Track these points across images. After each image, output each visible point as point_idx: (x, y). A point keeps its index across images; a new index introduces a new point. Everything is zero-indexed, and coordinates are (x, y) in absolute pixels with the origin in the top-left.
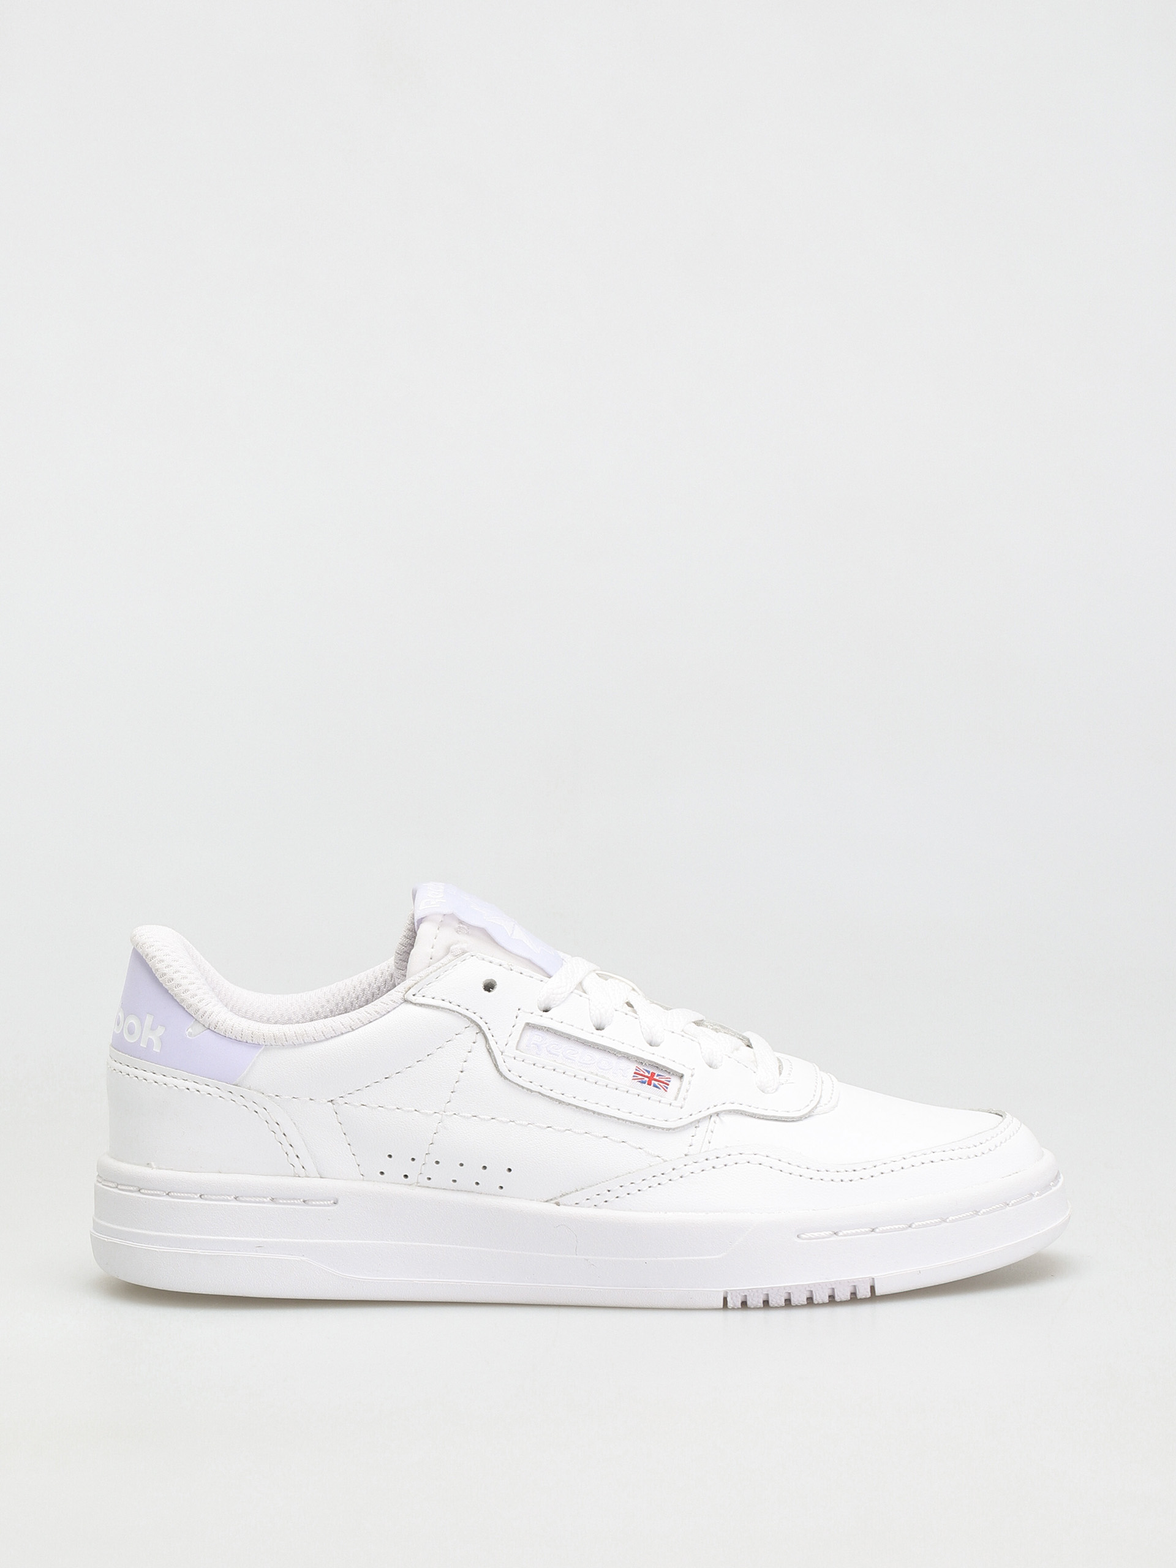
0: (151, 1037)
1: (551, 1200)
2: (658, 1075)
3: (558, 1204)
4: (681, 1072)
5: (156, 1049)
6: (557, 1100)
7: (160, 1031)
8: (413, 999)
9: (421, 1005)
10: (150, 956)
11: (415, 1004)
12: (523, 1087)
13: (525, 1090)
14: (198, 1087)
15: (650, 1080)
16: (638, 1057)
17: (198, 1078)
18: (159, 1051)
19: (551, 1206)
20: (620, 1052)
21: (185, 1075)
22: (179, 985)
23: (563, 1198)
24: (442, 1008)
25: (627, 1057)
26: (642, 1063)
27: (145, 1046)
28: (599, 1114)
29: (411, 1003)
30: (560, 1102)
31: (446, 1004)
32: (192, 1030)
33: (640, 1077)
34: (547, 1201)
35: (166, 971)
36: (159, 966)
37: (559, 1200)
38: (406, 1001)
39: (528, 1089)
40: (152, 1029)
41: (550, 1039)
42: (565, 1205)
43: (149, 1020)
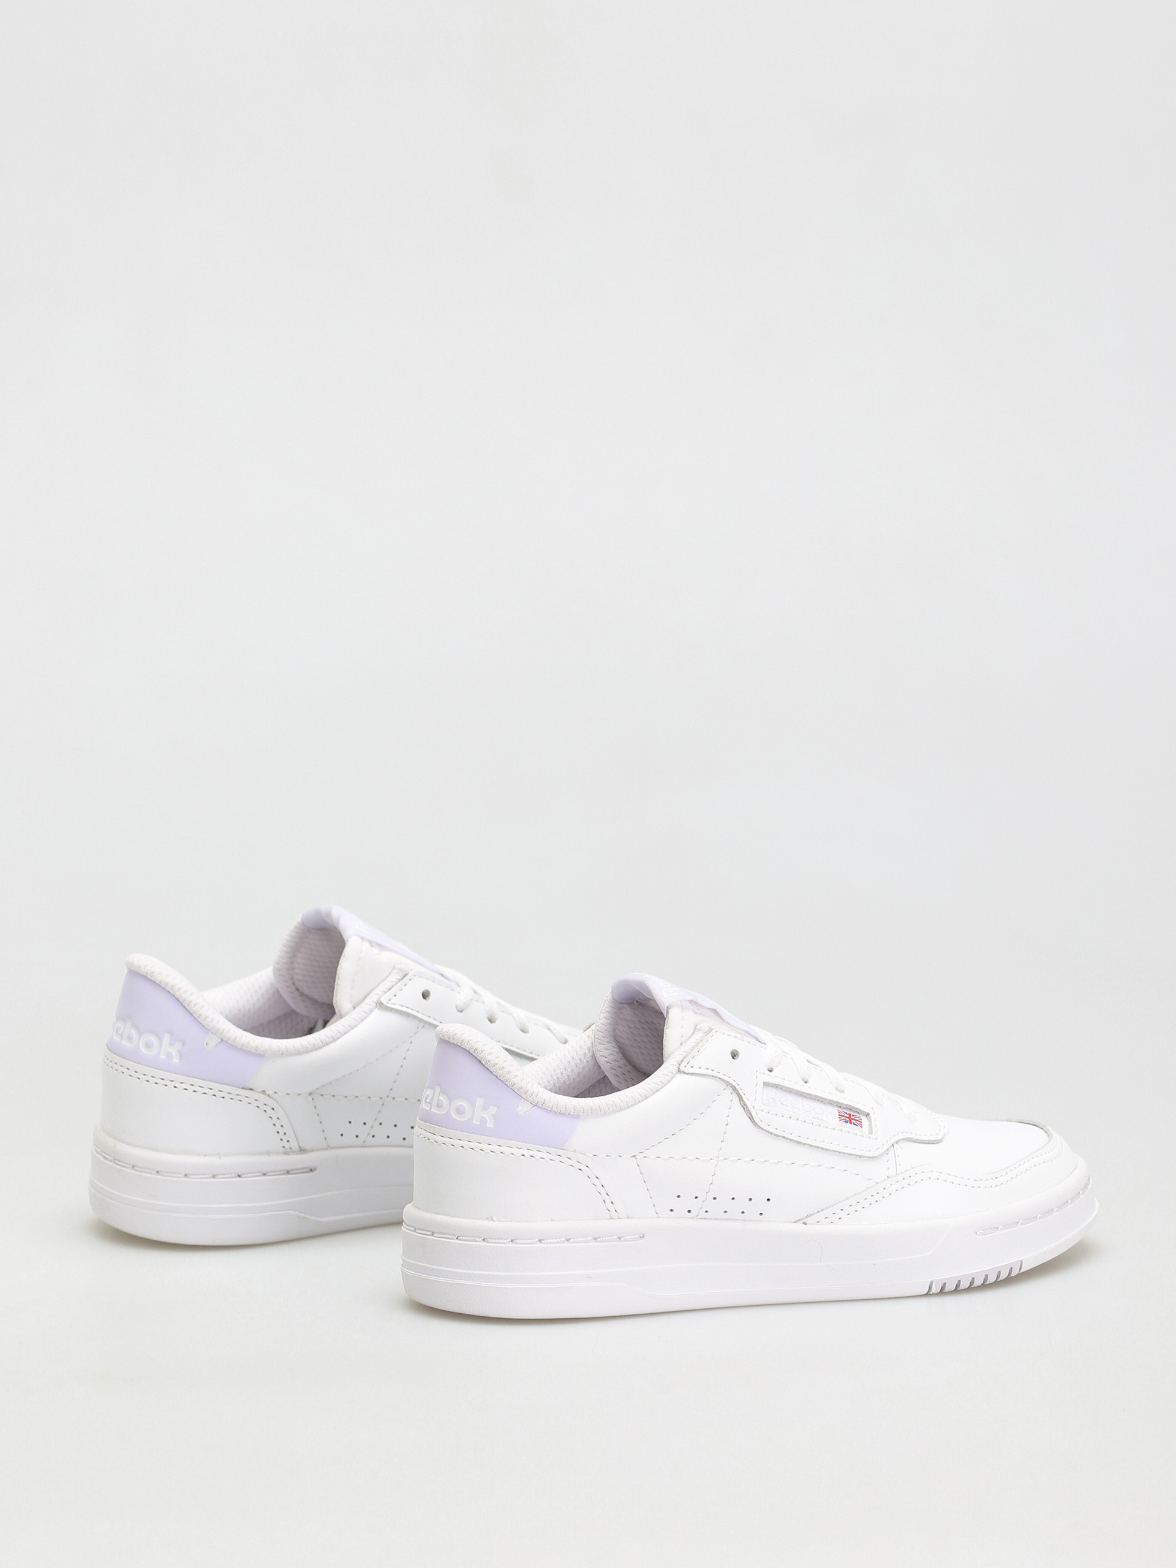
0: (483, 1115)
1: (799, 1220)
2: (853, 1115)
3: (805, 1223)
4: (868, 1112)
5: (490, 1125)
6: (795, 1141)
7: (493, 1110)
8: (686, 1070)
9: (692, 1074)
10: (478, 1050)
11: (687, 1074)
12: (771, 1133)
13: (773, 1135)
14: (532, 1153)
15: (849, 1119)
16: (838, 1103)
17: (530, 1146)
18: (493, 1126)
19: (800, 1225)
20: (826, 1100)
21: (520, 1144)
22: (509, 1072)
23: (809, 1219)
24: (708, 1075)
25: (831, 1103)
26: (840, 1107)
27: (478, 1123)
28: (826, 1150)
29: (684, 1073)
30: (799, 1143)
31: (709, 1072)
32: (523, 1108)
33: (844, 1118)
34: (795, 1222)
35: (497, 1061)
36: (489, 1058)
37: (806, 1220)
38: (679, 1071)
39: (775, 1135)
40: (485, 1108)
41: (780, 1094)
42: (810, 1224)
43: (480, 1102)
